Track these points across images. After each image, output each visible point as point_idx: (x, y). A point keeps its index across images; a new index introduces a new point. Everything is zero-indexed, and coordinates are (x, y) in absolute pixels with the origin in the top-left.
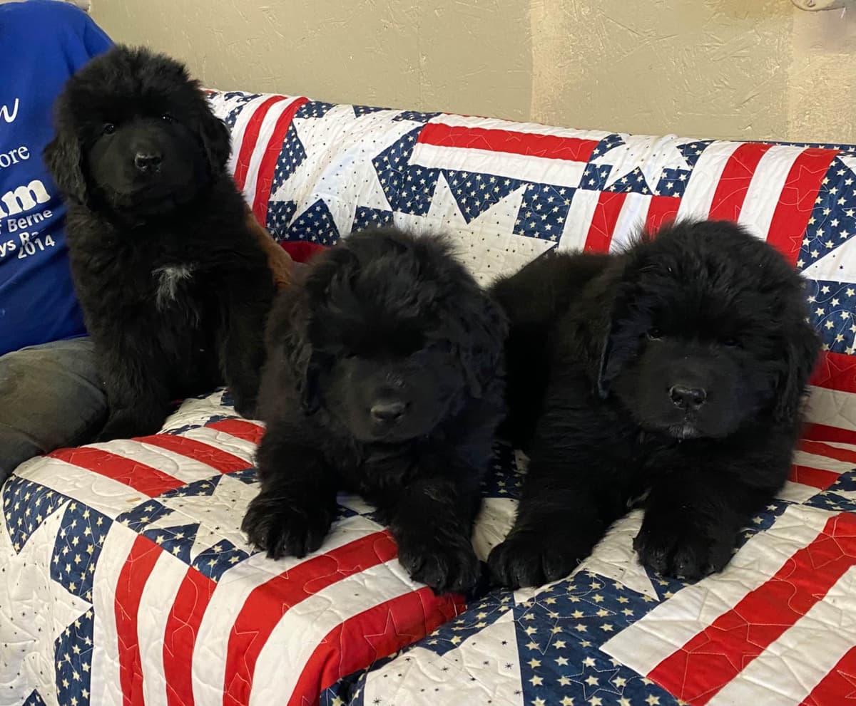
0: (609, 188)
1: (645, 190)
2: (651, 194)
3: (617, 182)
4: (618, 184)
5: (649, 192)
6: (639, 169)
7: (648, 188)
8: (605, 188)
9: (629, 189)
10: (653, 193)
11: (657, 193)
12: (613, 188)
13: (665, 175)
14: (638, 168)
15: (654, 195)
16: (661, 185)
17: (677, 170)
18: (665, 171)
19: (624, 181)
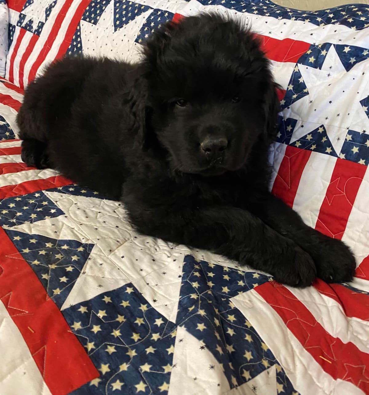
0: (295, 143)
1: (329, 150)
2: (336, 155)
3: (302, 138)
4: (303, 140)
5: (333, 153)
6: (324, 128)
7: (332, 149)
8: (291, 142)
9: (314, 147)
10: (338, 155)
11: (342, 156)
12: (298, 144)
13: (349, 138)
14: (322, 126)
15: (339, 158)
16: (346, 148)
17: (362, 134)
18: (350, 132)
19: (309, 137)
